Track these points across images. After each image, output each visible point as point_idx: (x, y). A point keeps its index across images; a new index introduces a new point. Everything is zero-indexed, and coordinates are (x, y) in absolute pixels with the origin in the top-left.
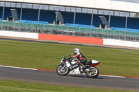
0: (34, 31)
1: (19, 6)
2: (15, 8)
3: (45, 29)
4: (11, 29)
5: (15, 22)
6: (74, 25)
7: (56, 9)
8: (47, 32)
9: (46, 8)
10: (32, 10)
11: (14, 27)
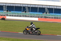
0: (36, 17)
1: (29, 6)
2: (27, 7)
3: (41, 16)
4: (26, 16)
5: (28, 13)
6: (53, 14)
7: (46, 7)
8: (42, 17)
9: (41, 7)
10: (35, 7)
11: (27, 15)
